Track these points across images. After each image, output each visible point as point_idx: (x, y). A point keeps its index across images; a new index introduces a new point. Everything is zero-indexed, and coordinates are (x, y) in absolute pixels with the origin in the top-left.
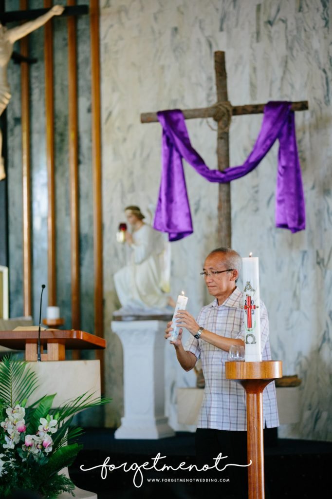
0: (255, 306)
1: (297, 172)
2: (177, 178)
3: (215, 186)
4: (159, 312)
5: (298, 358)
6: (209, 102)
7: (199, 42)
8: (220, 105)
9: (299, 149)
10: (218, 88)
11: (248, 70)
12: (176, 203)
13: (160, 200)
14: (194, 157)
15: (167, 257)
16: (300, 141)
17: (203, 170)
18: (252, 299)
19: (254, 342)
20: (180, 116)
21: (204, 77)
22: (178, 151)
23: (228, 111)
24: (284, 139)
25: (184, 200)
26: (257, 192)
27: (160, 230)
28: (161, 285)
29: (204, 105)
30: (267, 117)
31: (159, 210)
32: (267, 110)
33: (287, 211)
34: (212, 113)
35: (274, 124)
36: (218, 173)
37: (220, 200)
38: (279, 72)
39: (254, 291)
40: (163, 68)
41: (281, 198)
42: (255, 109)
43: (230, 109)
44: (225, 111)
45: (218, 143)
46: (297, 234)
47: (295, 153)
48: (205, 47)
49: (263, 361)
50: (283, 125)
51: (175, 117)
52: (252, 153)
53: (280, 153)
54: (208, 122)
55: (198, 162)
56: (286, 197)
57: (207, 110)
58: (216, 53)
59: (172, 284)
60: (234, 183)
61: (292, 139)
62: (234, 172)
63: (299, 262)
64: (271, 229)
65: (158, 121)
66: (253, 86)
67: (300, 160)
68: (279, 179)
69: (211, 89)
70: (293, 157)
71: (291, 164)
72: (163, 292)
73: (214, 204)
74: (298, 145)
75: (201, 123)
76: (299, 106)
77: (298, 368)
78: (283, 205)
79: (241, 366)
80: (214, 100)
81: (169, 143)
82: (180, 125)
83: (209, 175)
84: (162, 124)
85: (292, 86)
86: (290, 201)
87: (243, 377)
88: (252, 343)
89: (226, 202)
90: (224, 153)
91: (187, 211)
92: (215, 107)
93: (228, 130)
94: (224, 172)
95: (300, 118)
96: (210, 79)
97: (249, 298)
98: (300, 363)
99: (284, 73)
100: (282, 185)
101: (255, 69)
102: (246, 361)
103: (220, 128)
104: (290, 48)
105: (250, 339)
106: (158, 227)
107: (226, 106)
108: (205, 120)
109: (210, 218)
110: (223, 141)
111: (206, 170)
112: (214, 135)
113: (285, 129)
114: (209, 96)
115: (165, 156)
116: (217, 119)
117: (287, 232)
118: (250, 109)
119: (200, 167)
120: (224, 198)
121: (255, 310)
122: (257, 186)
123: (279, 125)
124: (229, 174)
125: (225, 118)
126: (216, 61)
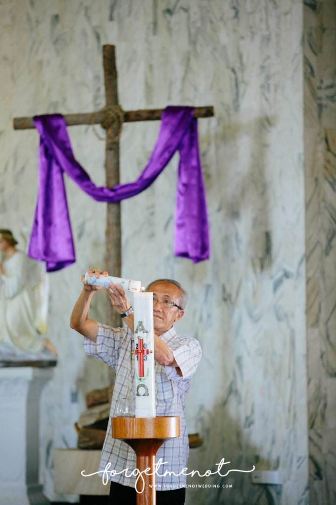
0: (148, 350)
1: (201, 190)
2: (57, 196)
3: (103, 206)
4: (33, 357)
5: (199, 412)
6: (96, 105)
7: (84, 33)
8: (110, 109)
9: (202, 163)
10: (107, 89)
11: (142, 67)
12: (55, 226)
13: (36, 222)
14: (77, 172)
15: (44, 291)
16: (204, 154)
17: (88, 186)
18: (145, 342)
19: (146, 394)
20: (61, 122)
21: (90, 75)
22: (58, 163)
23: (118, 117)
24: (185, 151)
25: (65, 223)
26: (152, 214)
27: (36, 258)
28: (37, 324)
29: (90, 109)
30: (165, 125)
31: (34, 234)
32: (166, 116)
33: (188, 238)
34: (100, 118)
35: (173, 133)
36: (106, 191)
37: (108, 224)
38: (179, 72)
39: (147, 332)
40: (40, 63)
41: (180, 222)
42: (151, 115)
43: (121, 115)
44: (115, 117)
45: (107, 155)
46: (201, 265)
47: (198, 168)
48: (92, 39)
49: (157, 417)
50: (184, 135)
51: (55, 123)
52: (147, 168)
53: (180, 168)
54: (94, 130)
55: (82, 177)
56: (187, 221)
57: (93, 115)
58: (104, 47)
59: (50, 322)
60: (126, 204)
61: (194, 151)
62: (125, 190)
63: (201, 298)
64: (168, 259)
65: (34, 127)
66: (149, 88)
67: (204, 177)
68: (178, 199)
69: (99, 90)
70: (196, 173)
71: (194, 181)
72: (39, 332)
73: (102, 228)
74: (202, 159)
75: (87, 130)
76: (203, 112)
77: (199, 425)
78: (183, 230)
79: (130, 422)
80: (102, 103)
81: (48, 154)
82: (61, 132)
83: (95, 192)
84: (40, 132)
85: (196, 89)
86: (192, 225)
87: (133, 435)
88: (144, 395)
89: (115, 225)
90: (113, 167)
91: (68, 236)
92: (104, 112)
93: (118, 139)
94: (113, 190)
95: (204, 125)
96: (97, 77)
97: (141, 341)
98: (201, 420)
99: (186, 72)
100: (182, 206)
101: (151, 67)
102: (136, 417)
103: (108, 137)
104: (193, 43)
105: (142, 391)
106: (34, 255)
107: (117, 111)
108: (91, 128)
109: (96, 244)
110: (112, 153)
111: (92, 187)
112: (102, 145)
113: (186, 140)
114: (96, 98)
115: (43, 169)
116: (105, 126)
117: (187, 262)
118: (145, 115)
119: (85, 183)
120: (113, 220)
121: (147, 355)
122: (153, 206)
123: (180, 134)
124: (120, 192)
125: (115, 125)
126: (104, 57)
